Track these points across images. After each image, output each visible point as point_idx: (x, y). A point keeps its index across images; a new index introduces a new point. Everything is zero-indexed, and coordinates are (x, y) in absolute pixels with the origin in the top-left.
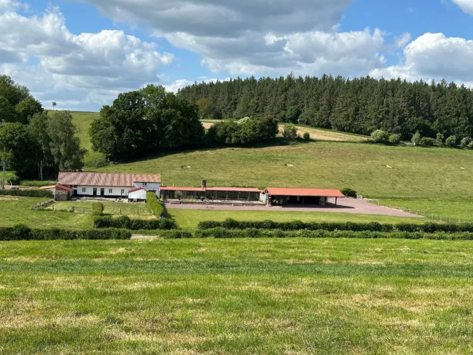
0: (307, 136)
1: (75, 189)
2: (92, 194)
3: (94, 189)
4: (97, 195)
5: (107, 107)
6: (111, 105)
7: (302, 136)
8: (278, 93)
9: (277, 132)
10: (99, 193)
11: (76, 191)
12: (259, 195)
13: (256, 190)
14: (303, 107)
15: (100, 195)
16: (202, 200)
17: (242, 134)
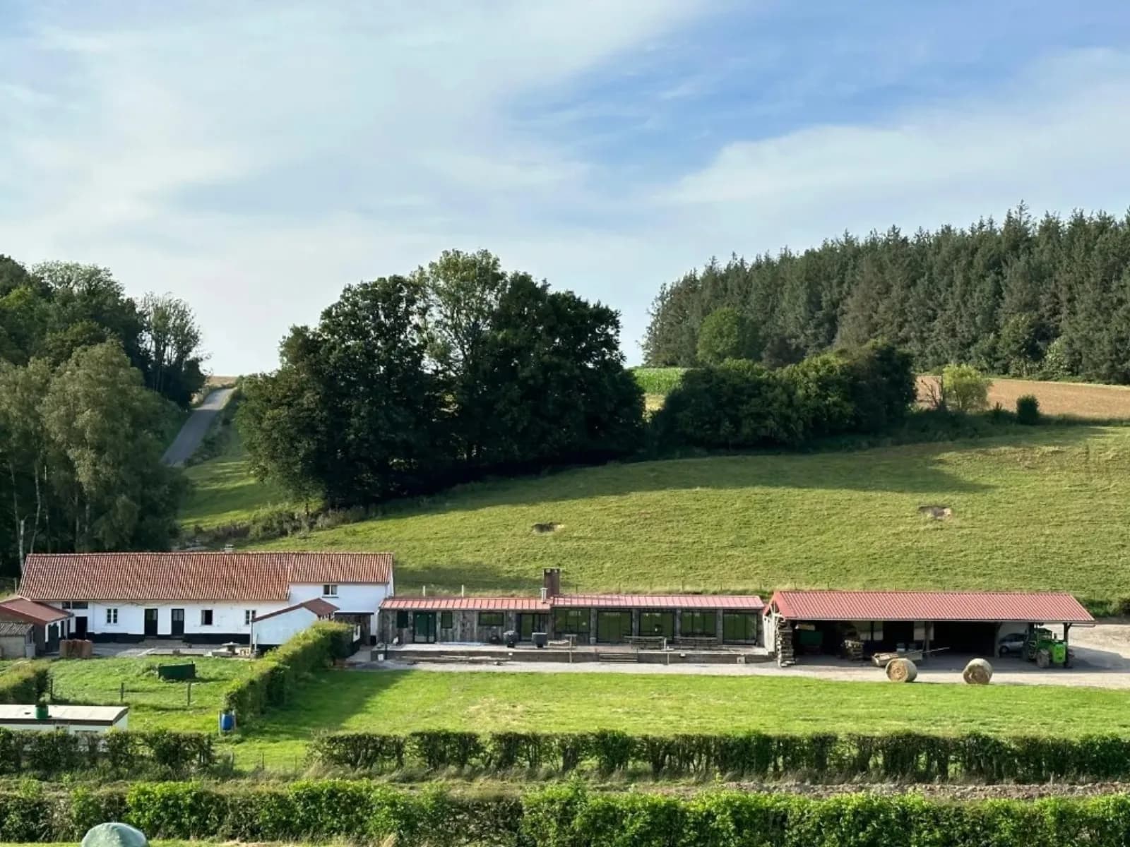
0: (1028, 407)
1: (80, 613)
2: (140, 630)
3: (147, 611)
4: (160, 632)
5: (299, 332)
6: (314, 323)
7: (1012, 408)
8: (972, 274)
9: (912, 396)
10: (164, 627)
11: (82, 622)
12: (760, 622)
13: (754, 602)
14: (1055, 312)
15: (169, 632)
16: (540, 646)
17: (776, 405)
